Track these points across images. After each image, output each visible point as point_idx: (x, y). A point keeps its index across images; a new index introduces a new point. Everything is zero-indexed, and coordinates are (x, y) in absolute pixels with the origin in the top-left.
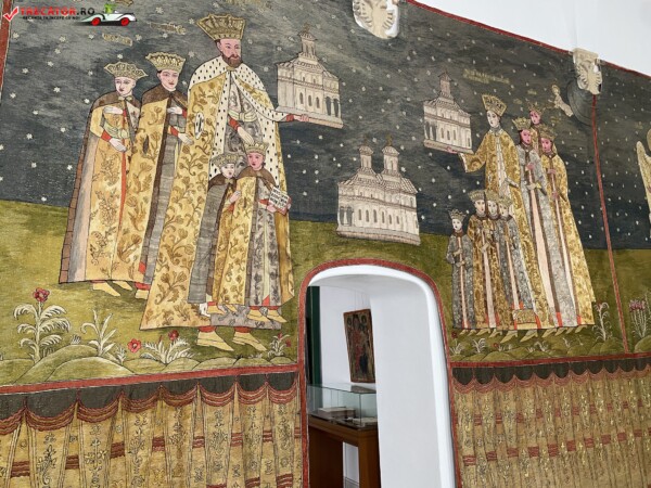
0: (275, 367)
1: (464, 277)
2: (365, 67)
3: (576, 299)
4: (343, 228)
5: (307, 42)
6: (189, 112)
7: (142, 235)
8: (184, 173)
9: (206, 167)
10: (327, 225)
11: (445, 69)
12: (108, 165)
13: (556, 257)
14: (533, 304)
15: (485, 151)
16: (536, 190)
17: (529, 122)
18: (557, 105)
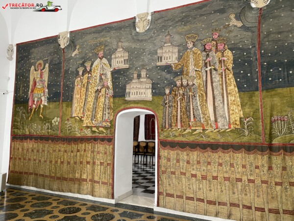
0: (108, 136)
1: (168, 110)
3: (229, 116)
4: (127, 98)
5: (120, 44)
6: (92, 75)
7: (83, 106)
9: (95, 88)
10: (123, 98)
11: (169, 32)
12: (78, 91)
13: (219, 98)
14: (202, 119)
15: (184, 59)
16: (211, 70)
17: (211, 39)
18: (231, 24)
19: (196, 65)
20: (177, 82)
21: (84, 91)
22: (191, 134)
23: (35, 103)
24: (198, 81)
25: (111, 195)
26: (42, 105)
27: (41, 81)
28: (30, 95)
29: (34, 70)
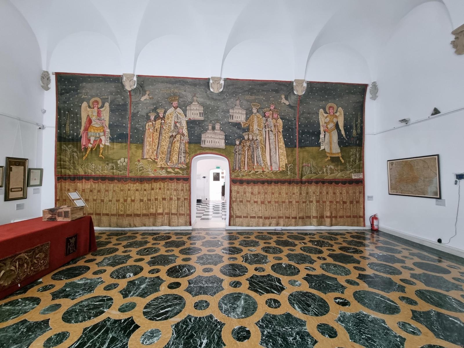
0: (184, 176)
1: (238, 157)
2: (211, 102)
3: (279, 162)
4: (203, 145)
5: (195, 98)
6: (166, 121)
7: (156, 149)
8: (164, 135)
9: (169, 133)
10: (198, 145)
11: (238, 97)
12: (150, 135)
13: (273, 150)
14: (262, 164)
15: (250, 121)
16: (268, 130)
17: (269, 109)
18: (282, 101)
19: (259, 126)
20: (245, 137)
21: (156, 135)
22: (254, 174)
23: (92, 142)
24: (260, 138)
25: (189, 223)
26: (103, 145)
27: (99, 119)
28: (83, 134)
29: (87, 107)
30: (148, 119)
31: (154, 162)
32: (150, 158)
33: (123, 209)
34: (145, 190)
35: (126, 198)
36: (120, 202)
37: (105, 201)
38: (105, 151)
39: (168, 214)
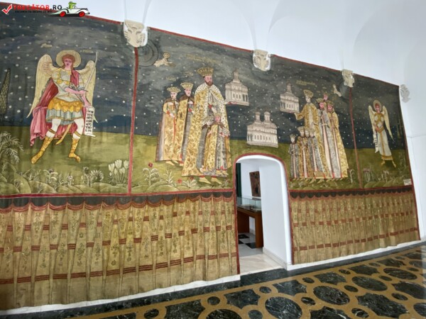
0: (225, 190)
1: (295, 160)
2: (257, 83)
3: (340, 167)
4: (249, 142)
5: (236, 74)
6: (195, 103)
7: (181, 145)
8: (193, 124)
9: (201, 122)
10: (243, 141)
11: (289, 81)
14: (323, 169)
15: (304, 112)
17: (323, 99)
18: (335, 92)
19: (315, 119)
20: (301, 132)
21: (181, 123)
22: (316, 183)
23: (55, 128)
24: (317, 134)
25: (236, 270)
26: (78, 134)
27: (73, 88)
28: (37, 111)
29: (51, 65)
30: (167, 96)
31: (178, 166)
32: (171, 161)
33: (116, 259)
34: (161, 218)
35: (123, 237)
36: (112, 244)
37: (78, 246)
38: (82, 146)
39: (202, 257)
